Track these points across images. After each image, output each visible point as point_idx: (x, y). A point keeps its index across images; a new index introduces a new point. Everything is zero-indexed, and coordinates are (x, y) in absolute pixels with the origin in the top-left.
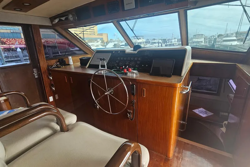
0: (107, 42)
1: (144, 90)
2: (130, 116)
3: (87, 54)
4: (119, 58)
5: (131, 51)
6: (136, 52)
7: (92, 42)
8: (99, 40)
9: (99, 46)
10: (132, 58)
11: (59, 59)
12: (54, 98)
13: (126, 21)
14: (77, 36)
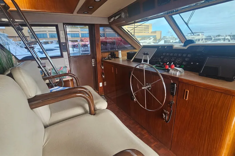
0: (159, 40)
1: (187, 92)
2: (165, 117)
3: (135, 49)
4: (164, 54)
5: (181, 46)
6: (186, 48)
7: (145, 39)
8: (151, 38)
9: (150, 43)
10: (179, 55)
11: (111, 53)
12: (103, 84)
13: (180, 14)
14: (129, 33)
